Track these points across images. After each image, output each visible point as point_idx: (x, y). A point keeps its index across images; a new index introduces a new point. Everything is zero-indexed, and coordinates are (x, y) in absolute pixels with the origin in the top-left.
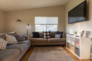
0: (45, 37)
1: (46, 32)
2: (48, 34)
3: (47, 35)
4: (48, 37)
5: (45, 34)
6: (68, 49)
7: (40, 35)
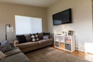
0: (34, 40)
2: (37, 36)
3: (35, 38)
4: (38, 39)
5: (33, 37)
6: (58, 47)
7: (27, 39)
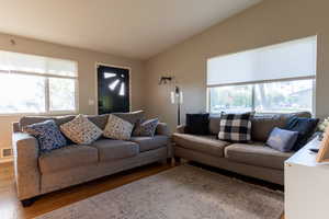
0: (221, 134)
1: (230, 117)
5: (223, 123)
